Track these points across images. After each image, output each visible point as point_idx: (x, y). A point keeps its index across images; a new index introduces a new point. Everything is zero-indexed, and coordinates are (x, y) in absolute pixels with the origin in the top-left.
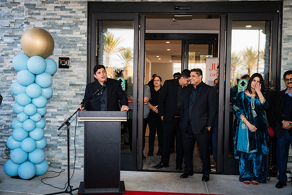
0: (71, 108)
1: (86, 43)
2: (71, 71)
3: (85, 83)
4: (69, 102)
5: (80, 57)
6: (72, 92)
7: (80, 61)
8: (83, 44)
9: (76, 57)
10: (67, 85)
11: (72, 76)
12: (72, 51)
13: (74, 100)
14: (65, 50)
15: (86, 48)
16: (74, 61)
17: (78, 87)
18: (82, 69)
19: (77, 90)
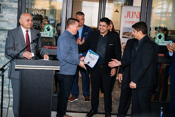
0: (1, 52)
2: (2, 17)
6: (3, 36)
7: (12, 8)
9: (8, 3)
11: (3, 21)
13: (4, 44)
16: (6, 7)
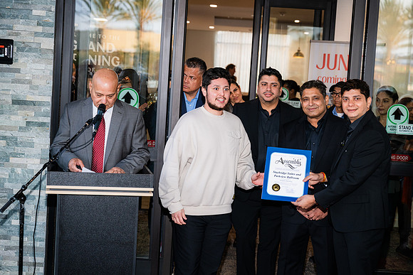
0: (15, 155)
1: (53, 9)
2: (18, 71)
3: (49, 99)
4: (11, 141)
5: (38, 39)
6: (19, 118)
7: (39, 50)
8: (45, 11)
9: (30, 39)
10: (8, 103)
11: (19, 81)
12: (19, 26)
13: (22, 136)
14: (5, 21)
15: (52, 20)
16: (26, 48)
17: (32, 107)
18: (42, 66)
19: (31, 114)
